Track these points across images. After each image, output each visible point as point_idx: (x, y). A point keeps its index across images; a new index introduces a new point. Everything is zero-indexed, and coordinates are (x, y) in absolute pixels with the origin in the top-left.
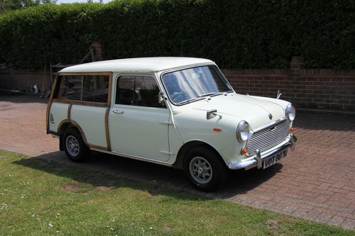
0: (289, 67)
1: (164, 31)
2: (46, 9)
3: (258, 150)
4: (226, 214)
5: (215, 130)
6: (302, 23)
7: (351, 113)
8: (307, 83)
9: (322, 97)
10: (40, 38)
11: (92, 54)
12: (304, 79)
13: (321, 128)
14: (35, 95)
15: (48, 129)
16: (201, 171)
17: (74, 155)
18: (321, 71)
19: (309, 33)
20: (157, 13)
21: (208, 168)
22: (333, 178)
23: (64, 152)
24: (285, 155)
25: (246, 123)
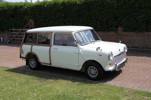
0: (117, 31)
1: (63, 15)
2: (7, 4)
3: (116, 63)
4: (107, 89)
5: (99, 55)
6: (123, 13)
7: (143, 49)
8: (125, 37)
9: (131, 43)
10: (5, 17)
11: (30, 24)
12: (123, 36)
13: (132, 56)
14: (2, 42)
15: (20, 56)
16: (93, 72)
17: (33, 67)
18: (130, 32)
19: (125, 17)
20: (60, 7)
21: (96, 71)
22: (144, 74)
23: (28, 66)
24: (124, 66)
25: (112, 52)
